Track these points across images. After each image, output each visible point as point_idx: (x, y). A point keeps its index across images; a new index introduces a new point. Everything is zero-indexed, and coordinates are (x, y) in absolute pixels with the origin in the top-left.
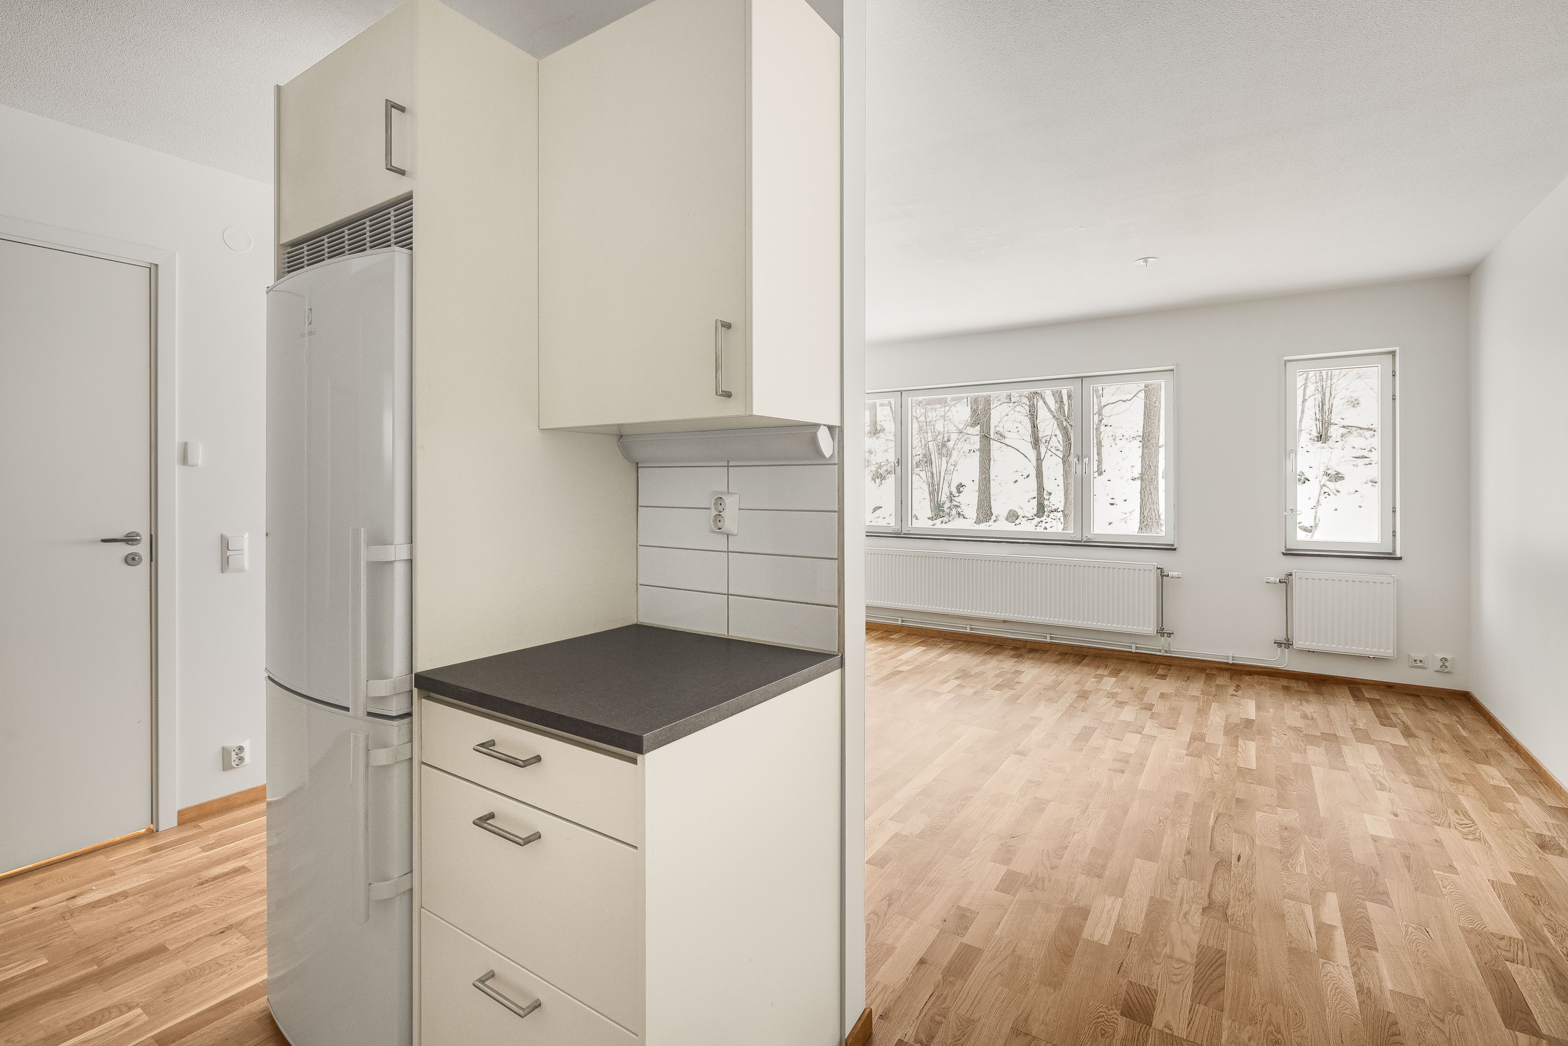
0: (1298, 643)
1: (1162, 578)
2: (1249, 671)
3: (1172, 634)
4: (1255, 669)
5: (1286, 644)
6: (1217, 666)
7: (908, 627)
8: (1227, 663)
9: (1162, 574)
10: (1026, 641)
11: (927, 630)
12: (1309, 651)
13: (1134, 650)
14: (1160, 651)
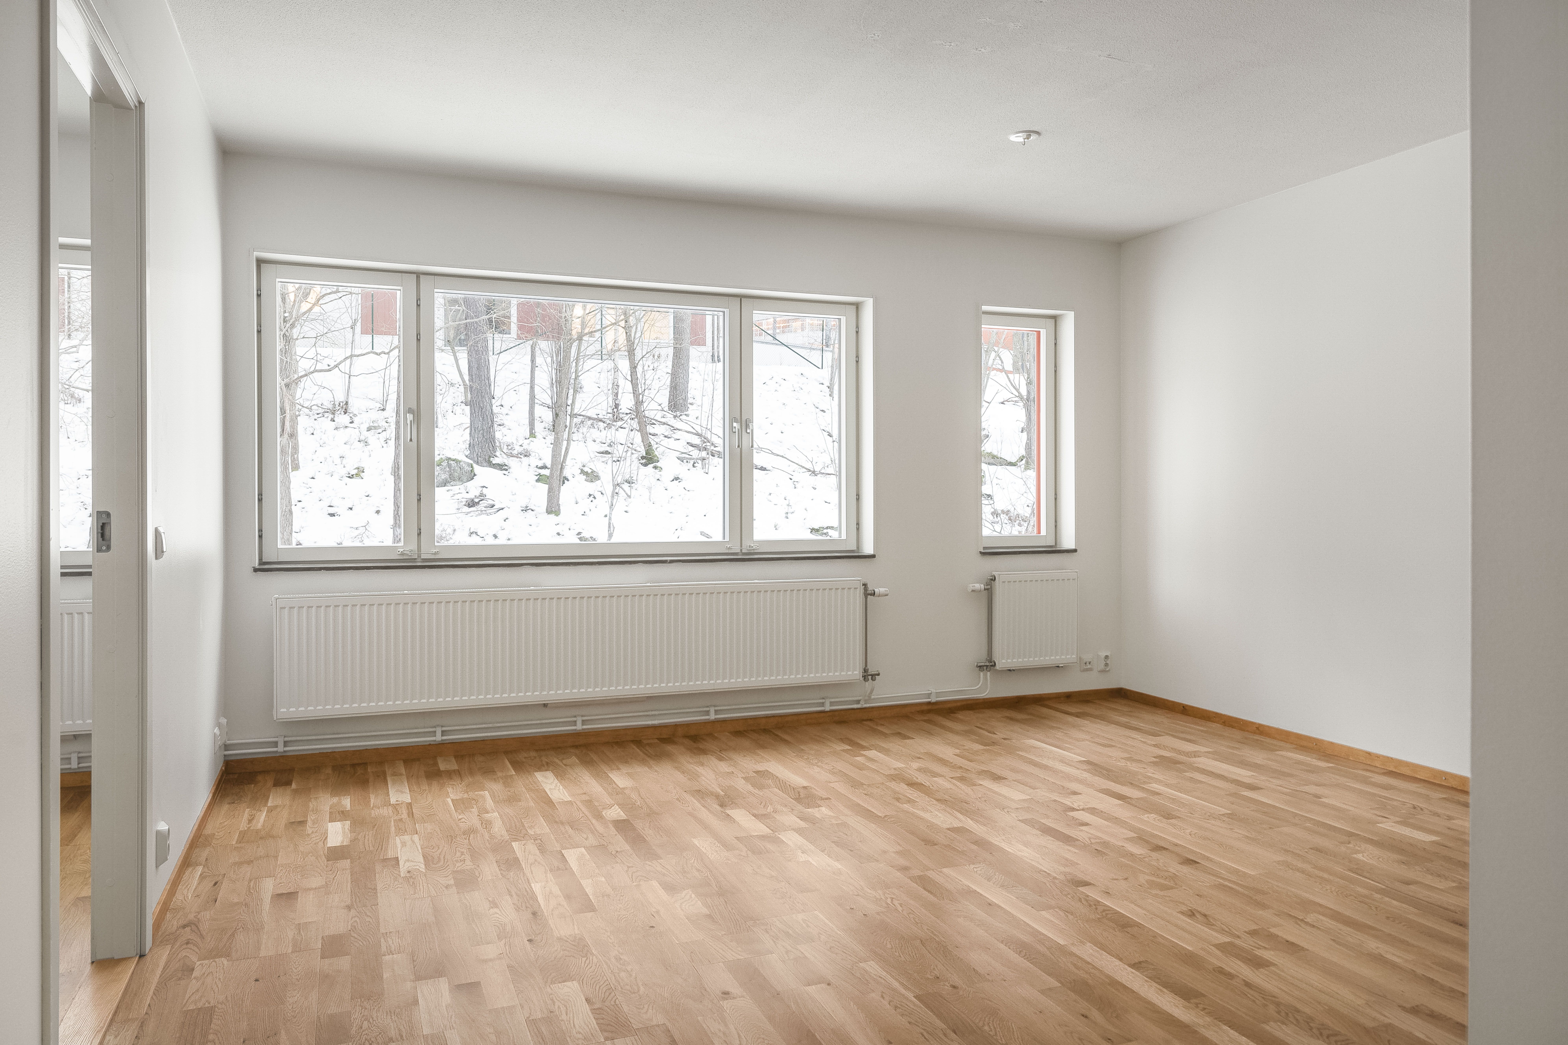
0: (1002, 662)
1: (866, 598)
2: (950, 709)
3: (878, 675)
4: (955, 705)
5: (988, 665)
6: (918, 708)
7: (453, 743)
8: (929, 703)
9: (868, 593)
10: (676, 726)
11: (494, 741)
12: (1010, 670)
13: (827, 708)
14: (858, 702)
